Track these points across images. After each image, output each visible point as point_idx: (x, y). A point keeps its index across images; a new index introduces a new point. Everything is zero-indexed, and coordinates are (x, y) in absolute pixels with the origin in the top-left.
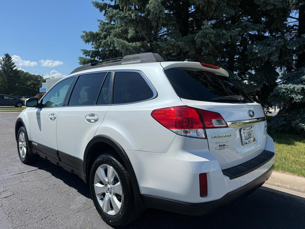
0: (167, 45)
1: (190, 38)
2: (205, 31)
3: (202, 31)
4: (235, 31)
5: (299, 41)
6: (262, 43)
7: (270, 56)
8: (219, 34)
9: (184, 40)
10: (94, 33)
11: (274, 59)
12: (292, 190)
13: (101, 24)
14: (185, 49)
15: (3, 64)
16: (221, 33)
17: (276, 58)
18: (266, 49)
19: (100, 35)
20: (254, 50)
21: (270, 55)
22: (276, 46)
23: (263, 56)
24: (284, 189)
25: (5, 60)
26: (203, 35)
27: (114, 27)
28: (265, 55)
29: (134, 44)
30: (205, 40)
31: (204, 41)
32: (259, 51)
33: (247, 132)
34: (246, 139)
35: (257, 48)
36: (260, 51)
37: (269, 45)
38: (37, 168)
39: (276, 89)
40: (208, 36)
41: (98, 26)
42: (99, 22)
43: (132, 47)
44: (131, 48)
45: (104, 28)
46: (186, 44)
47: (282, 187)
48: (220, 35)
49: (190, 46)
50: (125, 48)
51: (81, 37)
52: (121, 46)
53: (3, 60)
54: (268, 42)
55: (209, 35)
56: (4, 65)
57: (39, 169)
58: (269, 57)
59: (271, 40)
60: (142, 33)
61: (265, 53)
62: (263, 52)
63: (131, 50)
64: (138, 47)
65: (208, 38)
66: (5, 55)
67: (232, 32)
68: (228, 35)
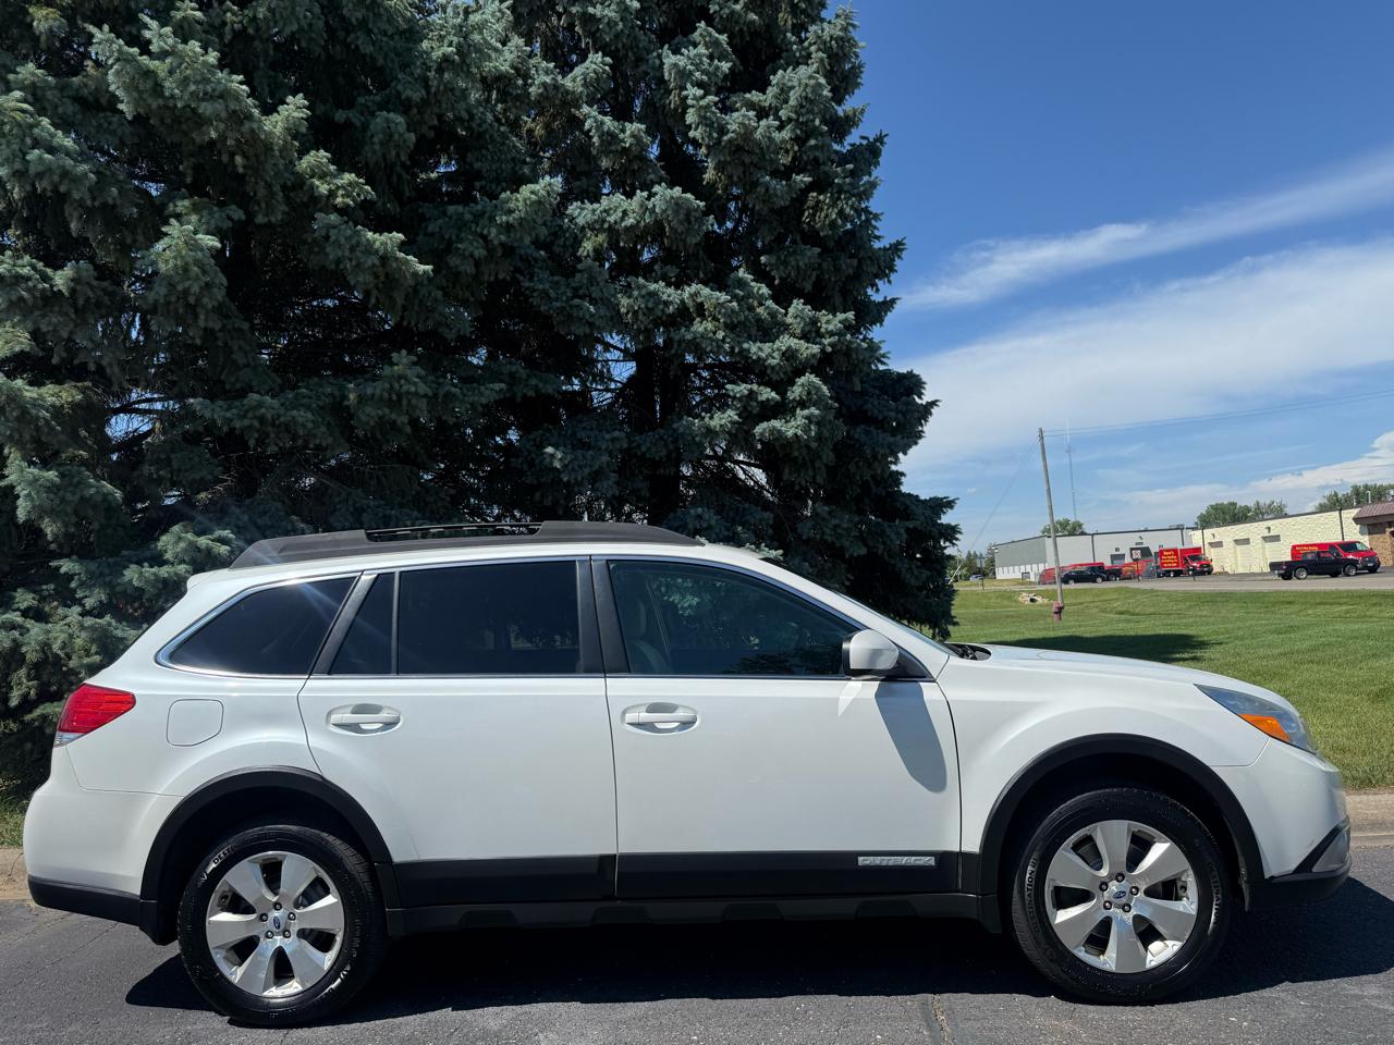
1: (324, 398)
2: (396, 386)
5: (665, 437)
7: (595, 480)
11: (607, 489)
14: (315, 436)
17: (611, 488)
18: (581, 458)
20: (548, 461)
21: (593, 475)
22: (606, 450)
23: (576, 479)
26: (390, 399)
28: (582, 477)
29: (48, 394)
31: (392, 417)
32: (563, 464)
35: (559, 455)
36: (567, 466)
40: (405, 402)
43: (47, 410)
44: (45, 414)
46: (315, 418)
49: (329, 425)
55: (409, 401)
58: (594, 483)
61: (581, 471)
62: (576, 467)
63: (45, 419)
65: (405, 408)
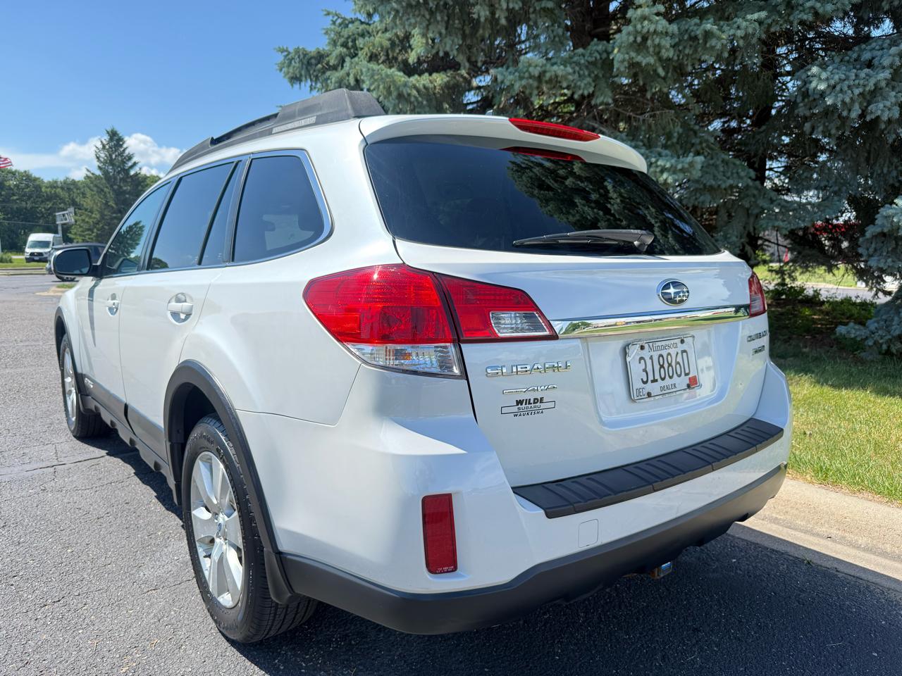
0: (521, 78)
1: (596, 55)
2: (639, 27)
3: (630, 28)
4: (747, 21)
6: (847, 58)
7: (869, 103)
8: (693, 34)
9: (575, 59)
10: (310, 52)
11: (882, 111)
12: (874, 553)
13: (334, 23)
14: (580, 88)
15: (102, 160)
16: (699, 32)
17: (889, 109)
18: (854, 78)
19: (327, 59)
20: (813, 85)
21: (868, 97)
22: (891, 66)
23: (843, 102)
24: (846, 548)
25: (107, 147)
26: (635, 41)
27: (368, 33)
28: (852, 99)
29: (423, 80)
30: (639, 57)
31: (639, 59)
32: (829, 86)
33: (656, 359)
34: (651, 378)
35: (824, 75)
36: (834, 87)
37: (869, 64)
38: (104, 452)
39: (884, 214)
40: (649, 42)
41: (324, 31)
42: (330, 17)
43: (418, 91)
44: (414, 92)
45: (340, 36)
46: (582, 72)
47: (842, 540)
48: (695, 38)
49: (595, 78)
50: (395, 94)
51: (277, 68)
52: (384, 88)
53: (104, 146)
54: (866, 56)
55: (653, 41)
56: (105, 163)
57: (108, 454)
58: (867, 107)
59: (877, 47)
60: (445, 44)
61: (850, 92)
62: (845, 88)
63: (415, 97)
64: (438, 87)
65: (651, 49)
66: (108, 132)
67: (735, 26)
68: (724, 36)
